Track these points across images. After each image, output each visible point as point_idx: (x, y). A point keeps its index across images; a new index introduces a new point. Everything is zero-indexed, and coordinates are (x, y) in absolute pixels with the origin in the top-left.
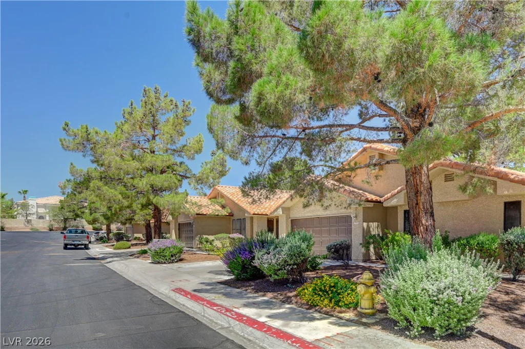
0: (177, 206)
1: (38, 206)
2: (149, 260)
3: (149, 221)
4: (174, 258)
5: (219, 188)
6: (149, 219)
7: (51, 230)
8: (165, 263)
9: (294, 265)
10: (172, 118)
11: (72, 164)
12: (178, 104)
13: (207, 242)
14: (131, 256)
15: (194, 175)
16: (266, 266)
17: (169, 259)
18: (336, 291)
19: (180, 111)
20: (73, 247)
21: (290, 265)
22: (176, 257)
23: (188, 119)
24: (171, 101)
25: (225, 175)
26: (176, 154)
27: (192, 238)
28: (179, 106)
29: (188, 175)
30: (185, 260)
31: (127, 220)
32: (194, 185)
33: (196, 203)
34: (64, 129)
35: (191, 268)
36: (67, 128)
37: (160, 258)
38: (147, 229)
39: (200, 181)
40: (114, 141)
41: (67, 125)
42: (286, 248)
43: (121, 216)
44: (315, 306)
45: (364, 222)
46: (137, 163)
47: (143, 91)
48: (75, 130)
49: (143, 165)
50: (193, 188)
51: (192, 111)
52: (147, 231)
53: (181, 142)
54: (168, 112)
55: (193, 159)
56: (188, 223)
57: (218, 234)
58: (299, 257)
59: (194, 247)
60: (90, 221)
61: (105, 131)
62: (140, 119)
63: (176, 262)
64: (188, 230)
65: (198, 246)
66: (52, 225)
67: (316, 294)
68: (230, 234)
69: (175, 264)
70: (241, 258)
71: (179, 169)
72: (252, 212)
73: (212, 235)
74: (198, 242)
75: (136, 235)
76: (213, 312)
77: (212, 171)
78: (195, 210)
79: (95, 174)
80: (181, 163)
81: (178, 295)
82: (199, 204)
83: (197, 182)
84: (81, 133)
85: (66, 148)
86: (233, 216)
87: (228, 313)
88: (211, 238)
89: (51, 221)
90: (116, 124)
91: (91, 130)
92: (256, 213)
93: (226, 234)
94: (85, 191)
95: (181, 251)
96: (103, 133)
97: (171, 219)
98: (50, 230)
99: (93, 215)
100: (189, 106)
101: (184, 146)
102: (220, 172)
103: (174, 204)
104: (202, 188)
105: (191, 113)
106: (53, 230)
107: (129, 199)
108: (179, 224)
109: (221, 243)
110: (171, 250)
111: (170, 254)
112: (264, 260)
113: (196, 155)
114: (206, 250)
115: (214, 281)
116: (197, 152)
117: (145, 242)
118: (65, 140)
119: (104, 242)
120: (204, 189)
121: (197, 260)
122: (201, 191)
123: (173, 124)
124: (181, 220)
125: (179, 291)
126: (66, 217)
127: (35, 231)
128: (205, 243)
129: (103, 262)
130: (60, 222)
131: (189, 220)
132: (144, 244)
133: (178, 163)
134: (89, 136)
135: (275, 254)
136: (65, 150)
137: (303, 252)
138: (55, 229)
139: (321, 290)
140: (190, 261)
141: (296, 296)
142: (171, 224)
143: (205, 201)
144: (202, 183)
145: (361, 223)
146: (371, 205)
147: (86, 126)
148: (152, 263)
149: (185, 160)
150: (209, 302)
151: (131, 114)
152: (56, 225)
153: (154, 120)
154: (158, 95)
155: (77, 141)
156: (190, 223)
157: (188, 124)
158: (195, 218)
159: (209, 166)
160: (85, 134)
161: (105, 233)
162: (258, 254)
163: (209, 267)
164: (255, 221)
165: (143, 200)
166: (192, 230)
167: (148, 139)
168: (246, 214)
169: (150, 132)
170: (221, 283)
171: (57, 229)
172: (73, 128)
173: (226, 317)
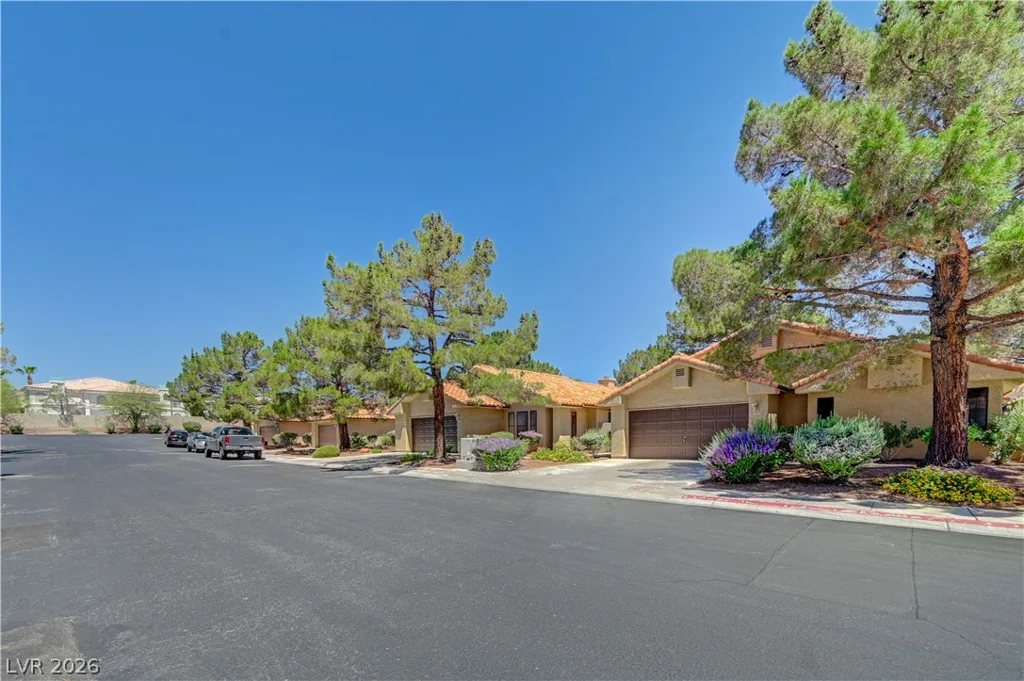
14: (395, 464)
45: (769, 412)
66: (112, 425)
86: (508, 407)
89: (109, 418)
98: (111, 433)
106: (115, 433)
108: (413, 420)
124: (418, 414)
127: (82, 435)
130: (126, 419)
138: (119, 431)
142: (398, 420)
145: (765, 413)
148: (480, 471)
152: (119, 426)
158: (461, 411)
164: (556, 414)
166: (456, 427)
171: (124, 431)
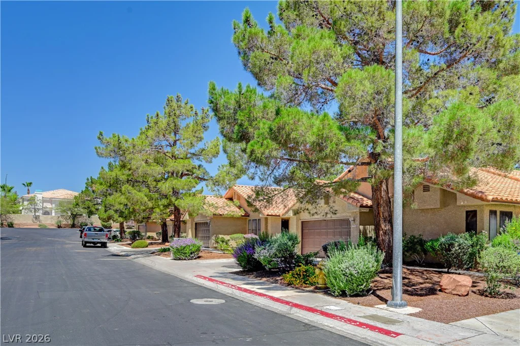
0: (196, 208)
1: (44, 200)
2: (170, 257)
3: (166, 219)
4: (193, 255)
5: (235, 188)
6: (165, 218)
7: (59, 227)
8: (185, 259)
9: (282, 257)
10: (192, 124)
11: (102, 168)
12: (198, 111)
13: (223, 242)
14: (152, 253)
15: (211, 177)
16: (262, 258)
17: (189, 256)
18: (306, 275)
19: (199, 118)
20: (92, 245)
21: (279, 258)
22: (195, 255)
23: (207, 125)
24: (191, 107)
25: (240, 178)
26: (195, 157)
27: (209, 238)
28: (199, 114)
29: (205, 178)
30: (203, 257)
31: (144, 218)
32: (211, 188)
33: (213, 205)
34: (99, 138)
35: (207, 263)
36: (101, 137)
37: (182, 255)
38: (163, 228)
39: (216, 183)
40: (140, 147)
41: (101, 134)
42: (276, 245)
43: (138, 215)
44: (292, 284)
45: (360, 225)
46: (161, 168)
47: (166, 100)
48: (108, 139)
49: (166, 169)
50: (211, 190)
51: (210, 117)
52: (163, 230)
53: (199, 146)
54: (188, 117)
55: (211, 162)
56: (205, 223)
57: (233, 234)
58: (286, 252)
59: (210, 246)
60: (105, 219)
61: (133, 139)
62: (163, 128)
63: (195, 259)
64: (204, 230)
65: (214, 246)
66: (60, 221)
67: (294, 277)
68: (245, 234)
69: (195, 260)
70: (246, 253)
71: (198, 172)
72: (266, 213)
73: (228, 235)
74: (214, 242)
75: (149, 234)
76: (224, 287)
77: (229, 174)
78: (212, 210)
79: (123, 178)
80: (199, 166)
81: (199, 279)
82: (216, 205)
83: (214, 185)
84: (113, 141)
85: (100, 155)
86: (249, 216)
87: (233, 287)
88: (227, 237)
89: (59, 217)
90: (141, 130)
91: (122, 139)
92: (270, 214)
93: (241, 235)
94: (114, 193)
95: (198, 250)
96: (131, 140)
97: (188, 218)
99: (107, 213)
100: (208, 113)
101: (203, 150)
102: (236, 175)
103: (194, 206)
104: (218, 190)
105: (210, 119)
106: (61, 227)
107: (153, 201)
108: (196, 223)
109: (236, 243)
110: (191, 248)
111: (190, 252)
112: (261, 254)
113: (213, 158)
114: (222, 250)
115: (226, 272)
116: (214, 156)
117: (160, 241)
118: (99, 148)
119: (118, 241)
120: (221, 191)
121: (213, 258)
122: (218, 193)
123: (193, 130)
124: (198, 219)
125: (200, 276)
126: (75, 213)
127: (43, 228)
128: (221, 243)
129: (129, 258)
130: (68, 218)
131: (205, 219)
132: (160, 244)
133: (197, 167)
134: (120, 144)
135: (268, 250)
136: (100, 157)
137: (289, 249)
138: (63, 226)
139: (297, 274)
140: (207, 258)
141: (281, 279)
142: (187, 223)
143: (221, 202)
144: (218, 185)
145: (358, 226)
146: (367, 210)
147: (118, 136)
148: (175, 259)
149: (204, 163)
150: (220, 282)
151: (156, 123)
152: (64, 222)
153: (175, 126)
154: (179, 103)
155: (109, 149)
156: (207, 223)
157: (206, 130)
158: (211, 219)
159: (225, 168)
160: (117, 142)
161: (117, 231)
162: (258, 249)
163: (223, 263)
164: (269, 221)
165: (165, 202)
166: (209, 230)
167: (169, 143)
168: (260, 215)
169: (171, 138)
170: (231, 273)
171: (66, 226)
172: (107, 137)
173: (231, 289)
